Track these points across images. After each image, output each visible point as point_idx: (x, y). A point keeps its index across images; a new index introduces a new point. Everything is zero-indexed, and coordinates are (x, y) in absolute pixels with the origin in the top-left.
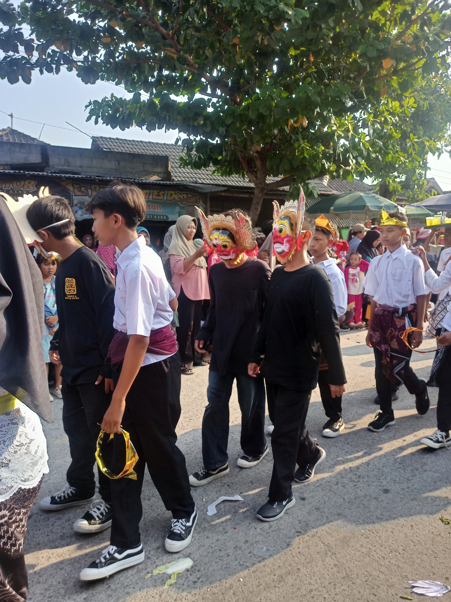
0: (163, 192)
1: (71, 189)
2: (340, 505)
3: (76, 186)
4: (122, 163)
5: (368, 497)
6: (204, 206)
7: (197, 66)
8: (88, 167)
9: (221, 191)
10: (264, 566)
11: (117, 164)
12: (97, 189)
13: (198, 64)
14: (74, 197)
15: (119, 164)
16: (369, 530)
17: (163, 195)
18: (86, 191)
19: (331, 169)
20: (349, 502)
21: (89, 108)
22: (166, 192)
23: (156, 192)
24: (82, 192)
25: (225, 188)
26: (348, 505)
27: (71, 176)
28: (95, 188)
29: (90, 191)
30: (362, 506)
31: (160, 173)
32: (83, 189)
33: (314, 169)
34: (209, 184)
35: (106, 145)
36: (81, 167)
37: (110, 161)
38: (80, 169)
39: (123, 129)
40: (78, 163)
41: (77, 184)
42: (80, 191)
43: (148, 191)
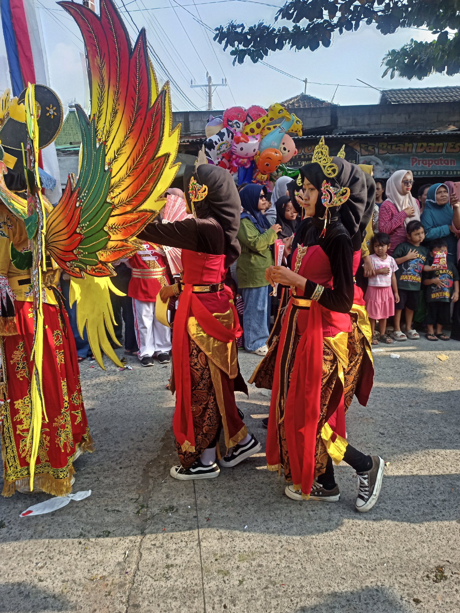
0: (459, 144)
1: (358, 149)
3: (363, 146)
4: (413, 116)
8: (376, 124)
11: (407, 118)
12: (385, 147)
14: (360, 157)
15: (409, 117)
18: (373, 150)
21: (387, 59)
23: (450, 144)
24: (369, 151)
28: (383, 146)
29: (377, 150)
31: (458, 121)
32: (370, 148)
35: (395, 98)
36: (368, 125)
37: (400, 115)
38: (367, 127)
39: (420, 79)
40: (366, 121)
41: (365, 144)
42: (367, 150)
43: (441, 144)
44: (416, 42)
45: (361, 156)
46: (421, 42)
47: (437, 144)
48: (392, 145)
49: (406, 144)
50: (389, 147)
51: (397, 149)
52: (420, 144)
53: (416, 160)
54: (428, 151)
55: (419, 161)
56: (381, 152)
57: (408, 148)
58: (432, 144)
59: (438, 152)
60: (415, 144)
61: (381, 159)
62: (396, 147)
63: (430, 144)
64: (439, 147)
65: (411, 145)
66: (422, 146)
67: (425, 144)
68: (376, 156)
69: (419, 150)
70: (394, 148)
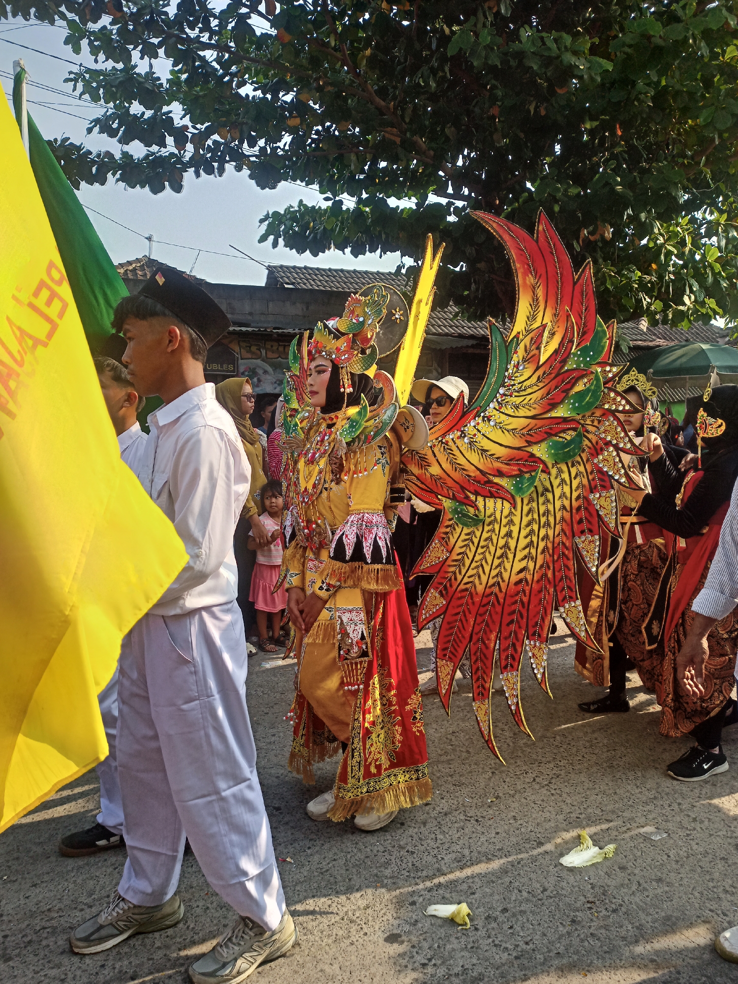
1: (237, 349)
2: (662, 865)
3: (243, 344)
4: (312, 307)
5: (710, 856)
6: (440, 370)
7: (432, 153)
8: (261, 314)
9: (467, 347)
10: (534, 950)
11: (305, 309)
12: (275, 348)
13: (433, 150)
14: (240, 361)
15: (307, 308)
16: (711, 910)
18: (258, 352)
19: (653, 308)
20: (677, 861)
21: (265, 223)
24: (253, 353)
25: (474, 342)
26: (674, 866)
27: (237, 329)
28: (272, 346)
29: (263, 352)
30: (699, 870)
32: (254, 349)
33: (623, 309)
34: (447, 335)
35: (288, 278)
36: (251, 314)
37: (294, 303)
38: (249, 318)
39: (315, 254)
40: (247, 308)
41: (244, 341)
42: (249, 351)
44: (305, 206)
45: (242, 359)
46: (313, 207)
48: (284, 347)
50: (281, 349)
56: (270, 355)
61: (271, 365)
68: (263, 360)
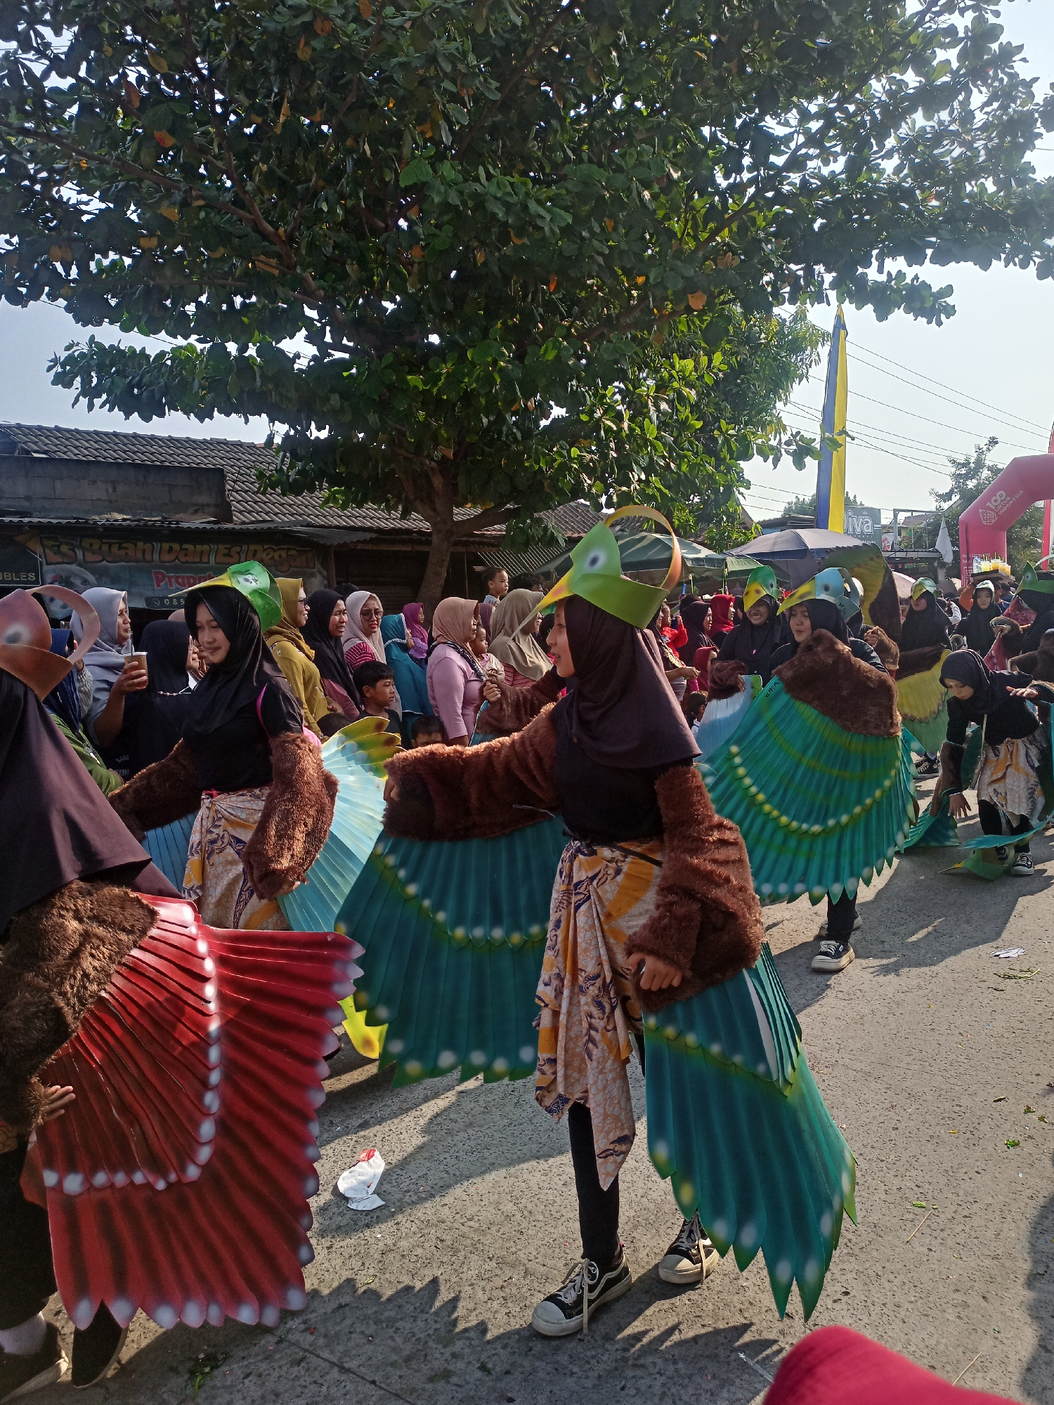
0: (238, 549)
1: (39, 550)
3: (50, 543)
8: (45, 498)
9: (365, 542)
11: (110, 490)
12: (96, 547)
13: (324, 289)
14: (46, 568)
17: (239, 553)
18: (71, 553)
21: (53, 372)
22: (245, 547)
23: (222, 548)
24: (64, 555)
25: (374, 535)
27: (16, 520)
28: (91, 545)
29: (80, 554)
31: (208, 505)
32: (64, 548)
34: (330, 527)
39: (147, 419)
41: (50, 538)
42: (58, 553)
43: (206, 547)
44: (99, 345)
45: (48, 564)
46: (112, 346)
47: (199, 547)
48: (110, 545)
49: (140, 544)
50: (105, 548)
51: (122, 552)
52: (166, 546)
53: (164, 577)
54: (183, 559)
55: (170, 578)
56: (90, 557)
57: (144, 551)
58: (190, 547)
59: (201, 562)
60: (157, 546)
61: (93, 572)
62: (120, 548)
63: (185, 546)
64: (202, 553)
65: (148, 546)
66: (171, 549)
67: (176, 546)
68: (80, 565)
69: (166, 557)
70: (115, 549)
